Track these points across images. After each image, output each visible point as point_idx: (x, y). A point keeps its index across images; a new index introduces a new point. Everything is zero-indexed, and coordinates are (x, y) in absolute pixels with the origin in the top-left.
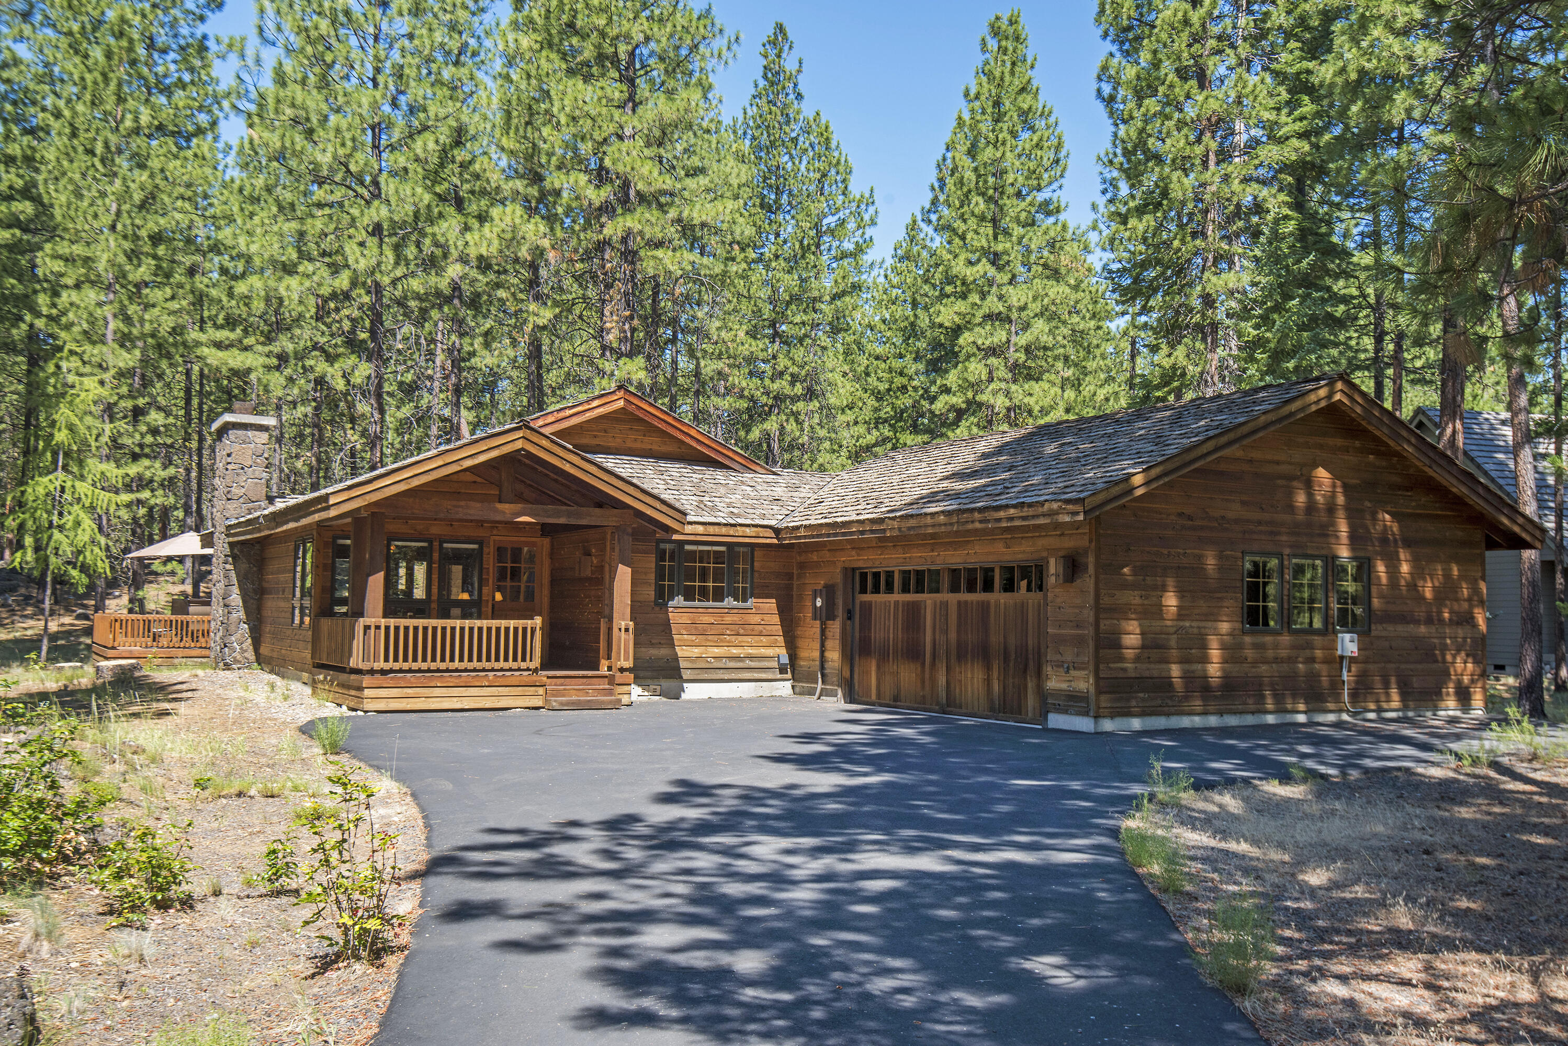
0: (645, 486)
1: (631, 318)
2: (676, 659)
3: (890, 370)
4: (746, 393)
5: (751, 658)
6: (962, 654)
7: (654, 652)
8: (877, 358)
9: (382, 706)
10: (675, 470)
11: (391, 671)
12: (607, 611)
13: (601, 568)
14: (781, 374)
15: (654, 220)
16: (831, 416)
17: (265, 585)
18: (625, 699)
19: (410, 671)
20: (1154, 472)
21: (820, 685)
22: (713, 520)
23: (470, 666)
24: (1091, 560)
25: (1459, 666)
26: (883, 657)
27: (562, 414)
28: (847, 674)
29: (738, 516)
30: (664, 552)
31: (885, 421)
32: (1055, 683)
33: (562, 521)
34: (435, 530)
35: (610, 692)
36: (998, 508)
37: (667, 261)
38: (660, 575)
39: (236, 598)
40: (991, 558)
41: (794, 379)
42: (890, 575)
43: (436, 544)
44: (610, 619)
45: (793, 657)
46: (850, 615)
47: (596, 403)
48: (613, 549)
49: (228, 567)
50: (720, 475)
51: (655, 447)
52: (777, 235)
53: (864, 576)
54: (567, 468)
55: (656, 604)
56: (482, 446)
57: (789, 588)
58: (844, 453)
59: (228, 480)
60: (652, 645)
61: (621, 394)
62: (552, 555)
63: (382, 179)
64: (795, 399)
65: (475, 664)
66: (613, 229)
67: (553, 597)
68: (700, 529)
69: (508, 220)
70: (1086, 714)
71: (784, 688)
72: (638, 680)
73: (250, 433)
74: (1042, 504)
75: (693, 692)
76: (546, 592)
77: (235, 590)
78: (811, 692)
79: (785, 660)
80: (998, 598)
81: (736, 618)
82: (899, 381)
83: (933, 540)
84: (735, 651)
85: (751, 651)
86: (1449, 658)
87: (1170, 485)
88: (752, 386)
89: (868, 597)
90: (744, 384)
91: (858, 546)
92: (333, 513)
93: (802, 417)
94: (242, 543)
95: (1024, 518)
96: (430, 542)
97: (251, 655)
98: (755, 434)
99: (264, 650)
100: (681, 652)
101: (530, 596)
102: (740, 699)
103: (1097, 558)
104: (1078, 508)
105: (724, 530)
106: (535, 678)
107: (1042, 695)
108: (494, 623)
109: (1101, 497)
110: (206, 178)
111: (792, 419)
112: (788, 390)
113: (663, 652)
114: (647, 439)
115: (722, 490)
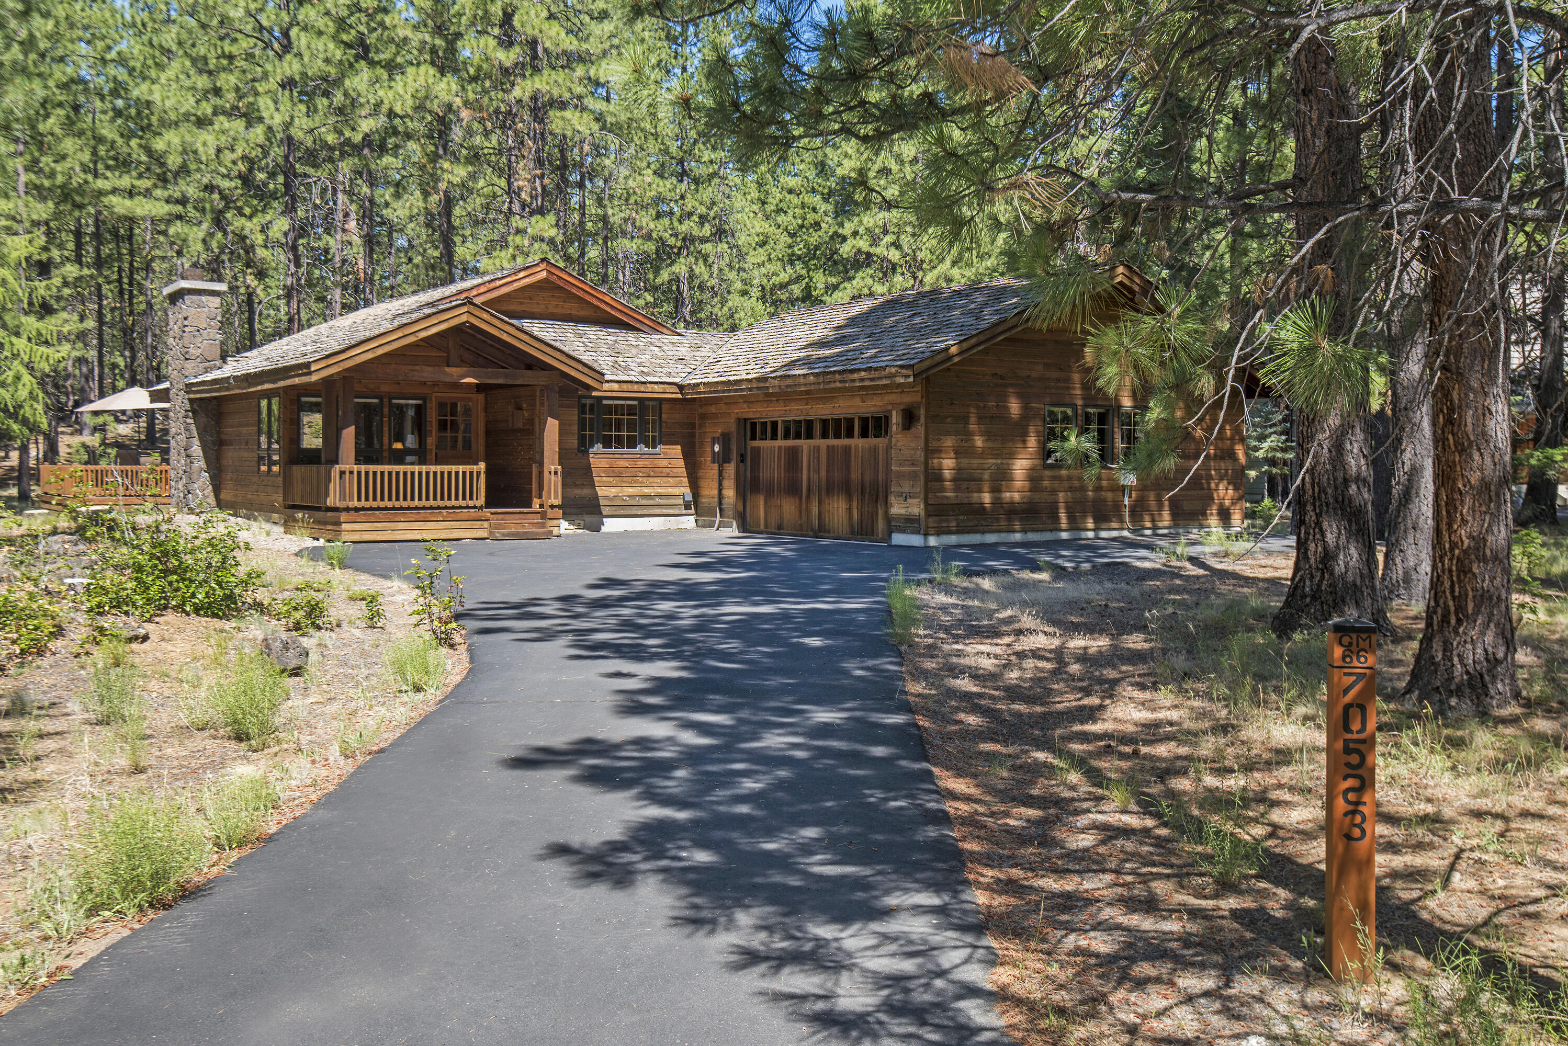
0: (565, 349)
1: (542, 177)
2: (596, 497)
3: (803, 205)
4: (654, 235)
5: (661, 496)
6: (829, 489)
7: (578, 492)
8: (790, 191)
9: (356, 537)
10: (592, 332)
11: (363, 509)
12: (537, 457)
13: (531, 421)
14: (690, 214)
15: (560, 81)
16: (742, 256)
17: (224, 437)
18: (555, 531)
19: (379, 509)
20: (965, 345)
21: (718, 519)
22: (626, 378)
23: (427, 504)
24: (922, 412)
25: (1222, 493)
26: (769, 494)
27: (493, 285)
28: (741, 508)
29: (648, 374)
30: (584, 405)
31: (799, 258)
32: (897, 509)
33: (500, 381)
34: (385, 388)
35: (543, 525)
36: (853, 371)
37: (575, 122)
38: (582, 425)
39: (196, 449)
40: (852, 410)
41: (703, 219)
42: (775, 424)
43: (386, 401)
44: (541, 464)
45: (696, 495)
46: (742, 458)
47: (522, 274)
48: (542, 404)
49: (189, 421)
50: (631, 337)
51: (574, 312)
52: (684, 69)
53: (754, 425)
54: (505, 337)
55: (579, 451)
56: (434, 320)
57: (692, 435)
58: (755, 292)
59: (186, 341)
60: (576, 486)
61: (543, 266)
62: (486, 409)
63: (294, 32)
64: (704, 240)
65: (432, 503)
66: (522, 90)
67: (488, 445)
68: (616, 386)
69: (421, 80)
70: (918, 533)
71: (689, 522)
72: (565, 516)
73: (204, 298)
74: (884, 368)
75: (611, 525)
76: (482, 440)
77: (196, 442)
78: (711, 525)
79: (689, 498)
80: (858, 443)
81: (647, 463)
82: (811, 217)
83: (808, 396)
84: (646, 491)
85: (660, 490)
86: (1213, 485)
87: (986, 352)
88: (660, 227)
89: (756, 443)
90: (652, 225)
91: (747, 401)
92: (314, 378)
93: (710, 260)
94: (201, 399)
95: (872, 379)
96: (381, 399)
97: (212, 500)
98: (665, 276)
99: (224, 495)
100: (601, 491)
101: (467, 444)
102: (652, 531)
103: (927, 410)
104: (910, 372)
105: (636, 387)
106: (480, 513)
107: (888, 519)
108: (439, 468)
109: (927, 364)
110: (105, 22)
111: (701, 262)
112: (696, 232)
113: (586, 492)
114: (567, 305)
115: (634, 351)
